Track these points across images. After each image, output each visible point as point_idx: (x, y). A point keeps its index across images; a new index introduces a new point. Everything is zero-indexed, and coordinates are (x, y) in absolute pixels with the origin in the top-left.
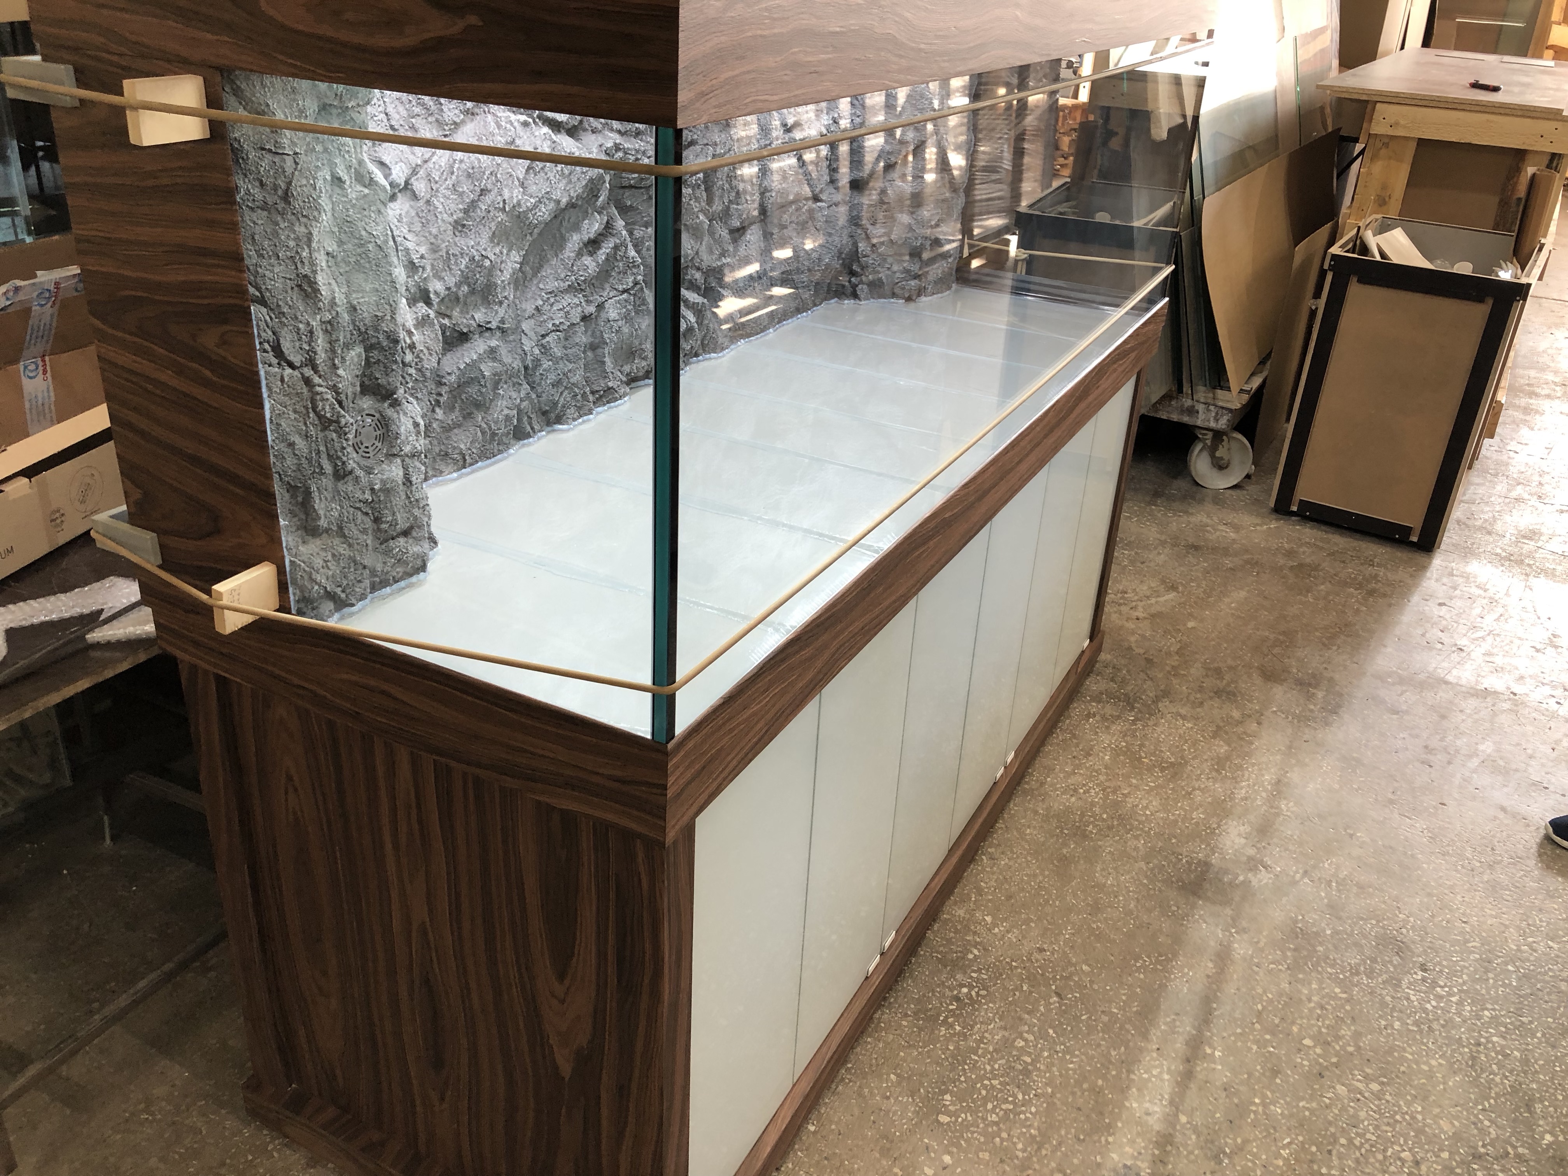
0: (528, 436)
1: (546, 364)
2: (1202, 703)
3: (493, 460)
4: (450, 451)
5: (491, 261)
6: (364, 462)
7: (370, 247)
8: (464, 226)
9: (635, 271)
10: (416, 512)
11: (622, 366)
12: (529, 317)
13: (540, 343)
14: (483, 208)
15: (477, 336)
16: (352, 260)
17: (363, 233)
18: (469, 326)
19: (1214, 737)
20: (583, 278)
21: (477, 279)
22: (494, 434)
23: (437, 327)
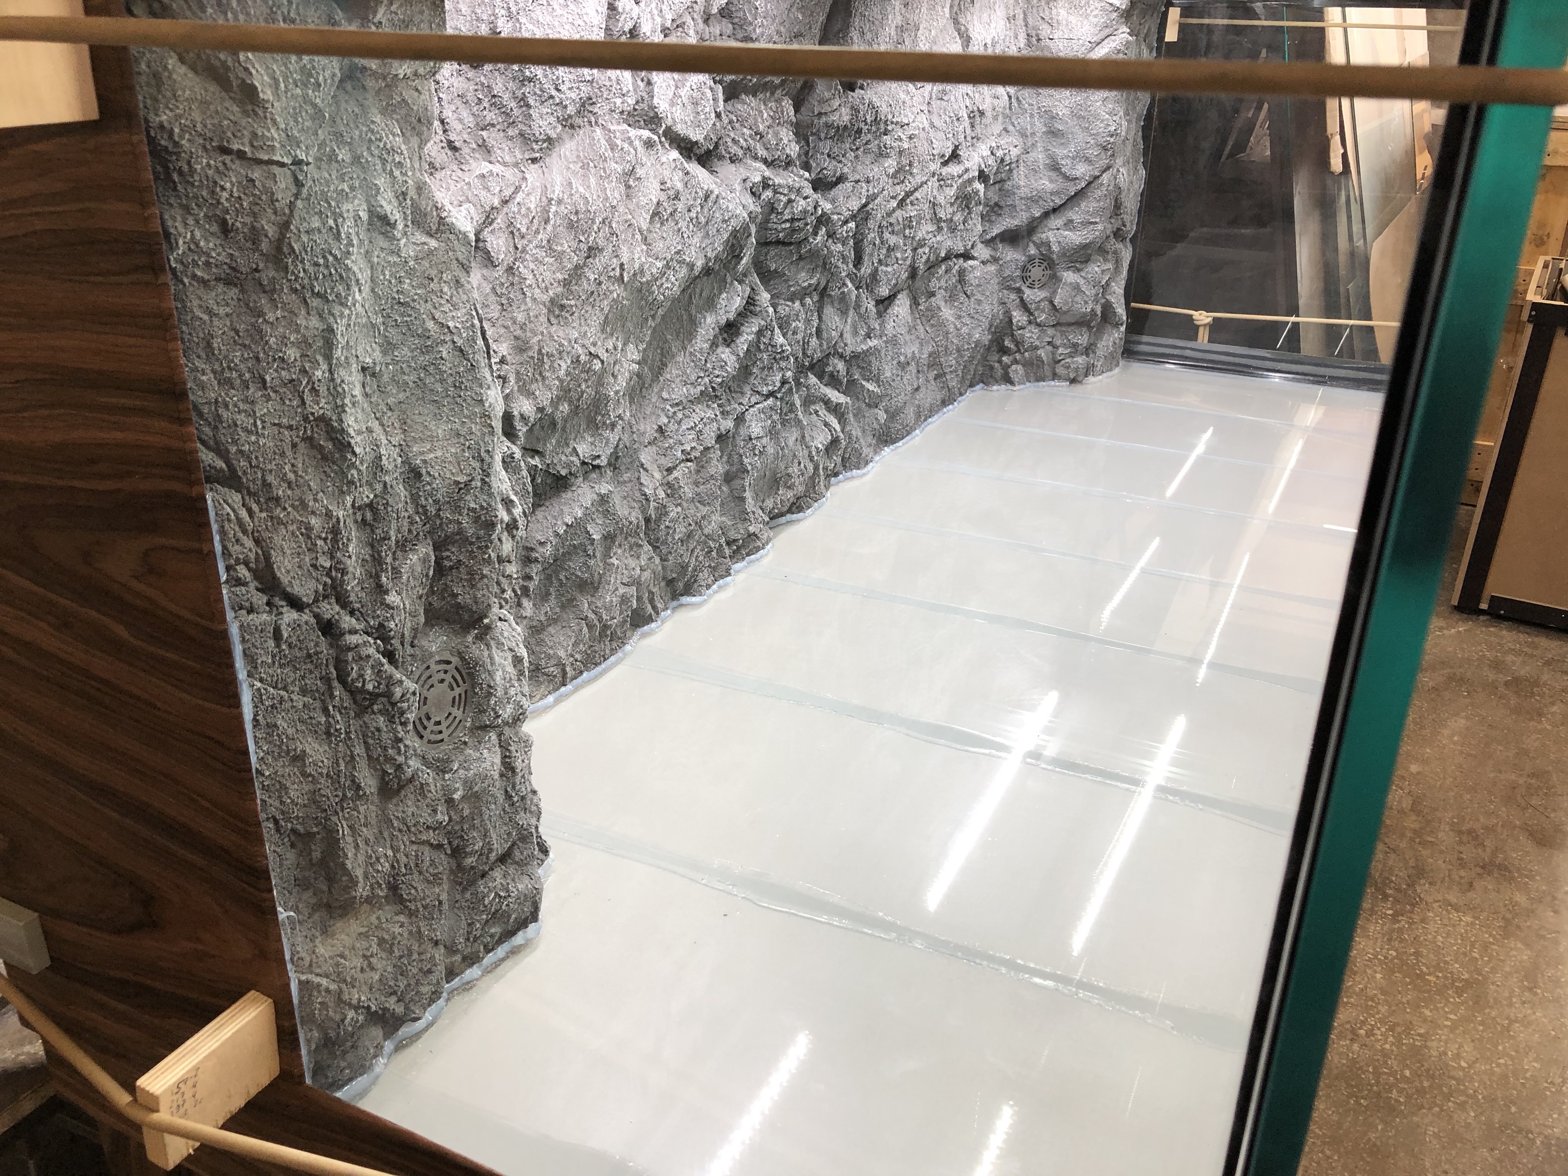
0: (650, 620)
1: (674, 512)
2: (1471, 884)
3: (603, 666)
4: (543, 663)
5: (602, 362)
6: (433, 753)
7: (445, 351)
8: (562, 307)
9: (783, 364)
10: (522, 819)
11: (763, 501)
12: (649, 443)
13: (665, 481)
14: (592, 277)
15: (581, 479)
16: (411, 378)
17: (430, 324)
18: (568, 465)
19: (1506, 936)
20: (719, 380)
21: (583, 392)
22: (606, 627)
23: (525, 473)
